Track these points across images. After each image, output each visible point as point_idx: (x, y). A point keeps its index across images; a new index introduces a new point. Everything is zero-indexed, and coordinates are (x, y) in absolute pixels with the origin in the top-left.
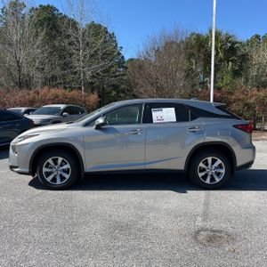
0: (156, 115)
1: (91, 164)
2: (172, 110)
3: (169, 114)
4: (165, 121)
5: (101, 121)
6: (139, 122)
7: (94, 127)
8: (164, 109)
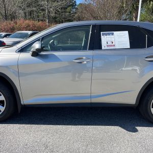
0: (106, 39)
1: (27, 98)
2: (125, 34)
3: (121, 39)
4: (117, 47)
5: (37, 46)
6: (85, 48)
7: (31, 53)
8: (116, 33)
